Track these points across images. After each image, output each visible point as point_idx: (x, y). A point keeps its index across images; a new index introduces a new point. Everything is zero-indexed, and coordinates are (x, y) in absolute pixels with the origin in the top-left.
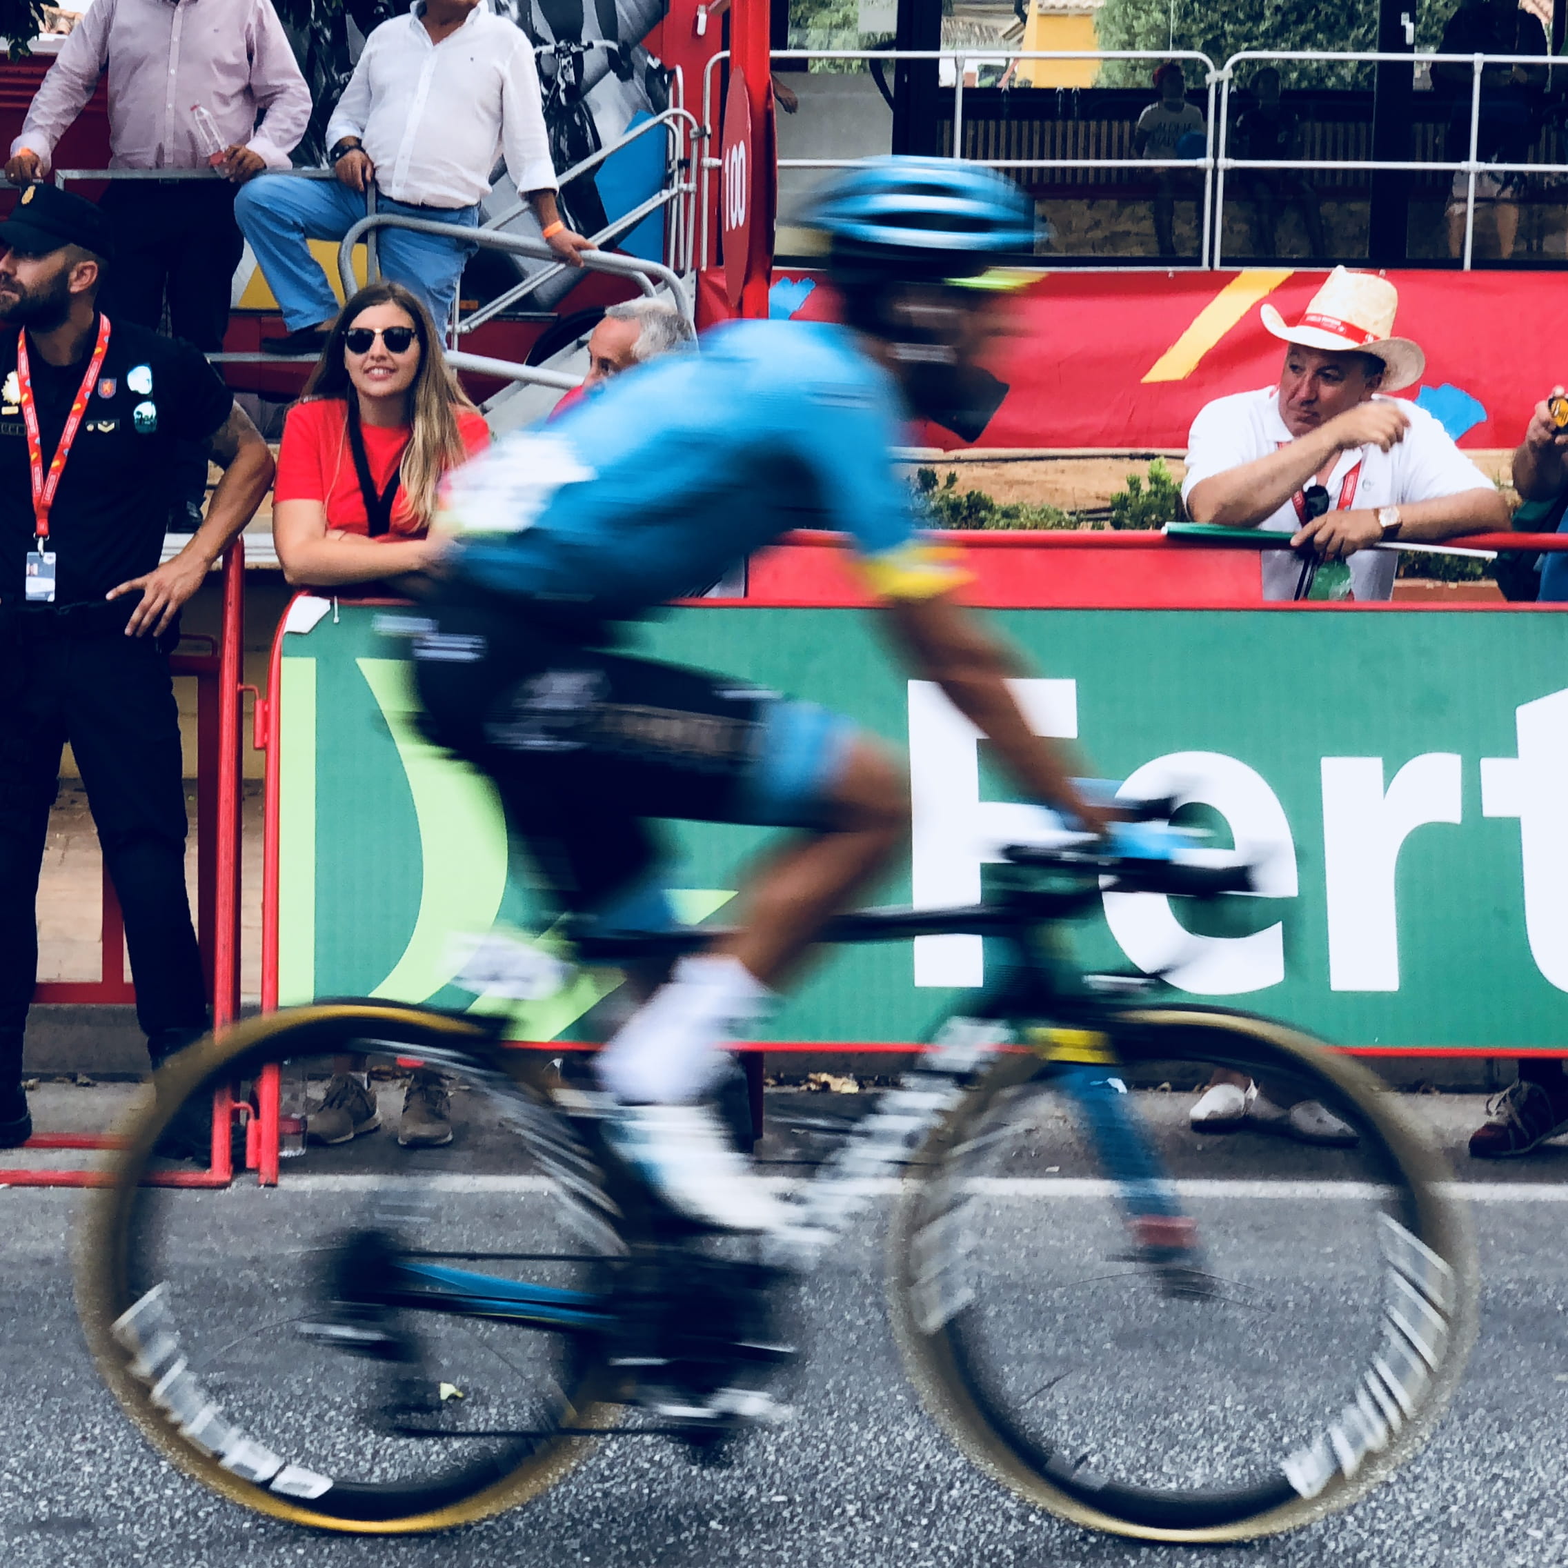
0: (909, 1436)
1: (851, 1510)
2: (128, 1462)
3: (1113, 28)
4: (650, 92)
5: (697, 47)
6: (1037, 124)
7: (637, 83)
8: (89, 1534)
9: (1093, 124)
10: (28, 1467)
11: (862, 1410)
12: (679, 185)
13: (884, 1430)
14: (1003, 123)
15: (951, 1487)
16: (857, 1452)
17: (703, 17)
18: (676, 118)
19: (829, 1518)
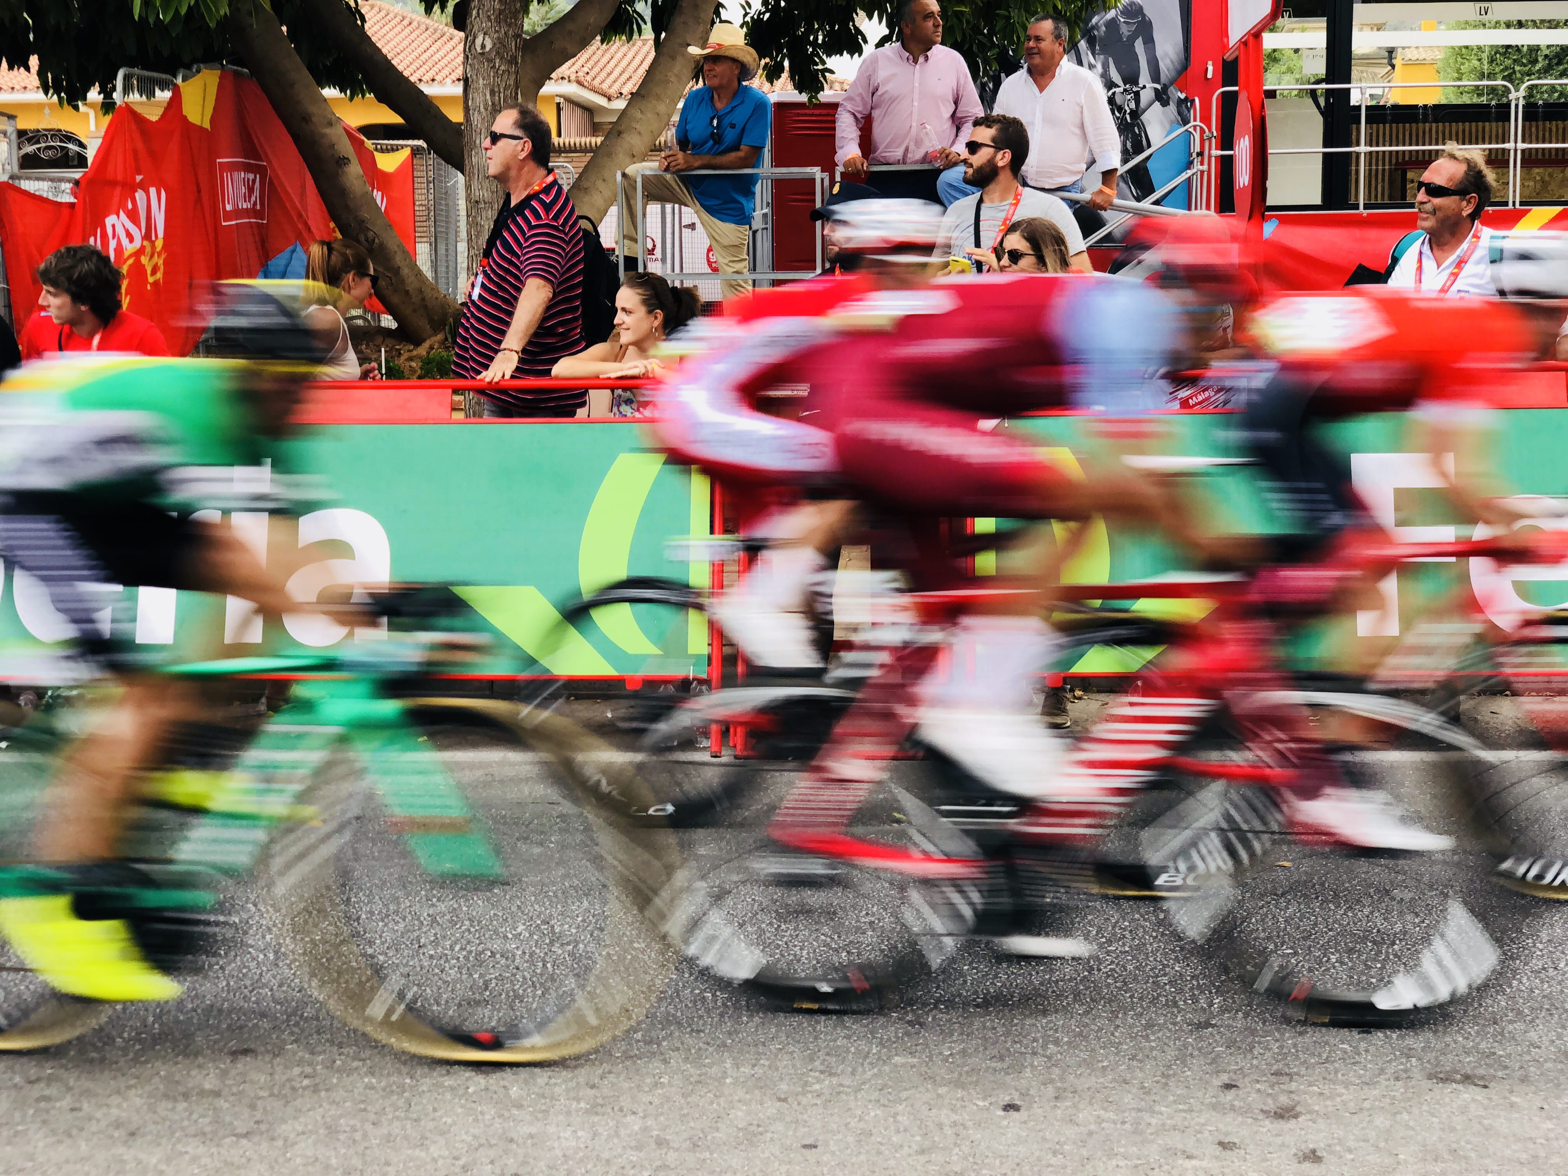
0: (1366, 911)
1: (1333, 958)
3: (1449, 70)
4: (1180, 113)
5: (1208, 86)
6: (1407, 125)
7: (1172, 108)
9: (1440, 124)
10: (834, 933)
11: (1336, 896)
12: (1197, 167)
13: (1350, 908)
14: (1387, 126)
15: (1394, 943)
16: (1334, 922)
17: (1210, 68)
18: (1195, 127)
19: (1320, 963)
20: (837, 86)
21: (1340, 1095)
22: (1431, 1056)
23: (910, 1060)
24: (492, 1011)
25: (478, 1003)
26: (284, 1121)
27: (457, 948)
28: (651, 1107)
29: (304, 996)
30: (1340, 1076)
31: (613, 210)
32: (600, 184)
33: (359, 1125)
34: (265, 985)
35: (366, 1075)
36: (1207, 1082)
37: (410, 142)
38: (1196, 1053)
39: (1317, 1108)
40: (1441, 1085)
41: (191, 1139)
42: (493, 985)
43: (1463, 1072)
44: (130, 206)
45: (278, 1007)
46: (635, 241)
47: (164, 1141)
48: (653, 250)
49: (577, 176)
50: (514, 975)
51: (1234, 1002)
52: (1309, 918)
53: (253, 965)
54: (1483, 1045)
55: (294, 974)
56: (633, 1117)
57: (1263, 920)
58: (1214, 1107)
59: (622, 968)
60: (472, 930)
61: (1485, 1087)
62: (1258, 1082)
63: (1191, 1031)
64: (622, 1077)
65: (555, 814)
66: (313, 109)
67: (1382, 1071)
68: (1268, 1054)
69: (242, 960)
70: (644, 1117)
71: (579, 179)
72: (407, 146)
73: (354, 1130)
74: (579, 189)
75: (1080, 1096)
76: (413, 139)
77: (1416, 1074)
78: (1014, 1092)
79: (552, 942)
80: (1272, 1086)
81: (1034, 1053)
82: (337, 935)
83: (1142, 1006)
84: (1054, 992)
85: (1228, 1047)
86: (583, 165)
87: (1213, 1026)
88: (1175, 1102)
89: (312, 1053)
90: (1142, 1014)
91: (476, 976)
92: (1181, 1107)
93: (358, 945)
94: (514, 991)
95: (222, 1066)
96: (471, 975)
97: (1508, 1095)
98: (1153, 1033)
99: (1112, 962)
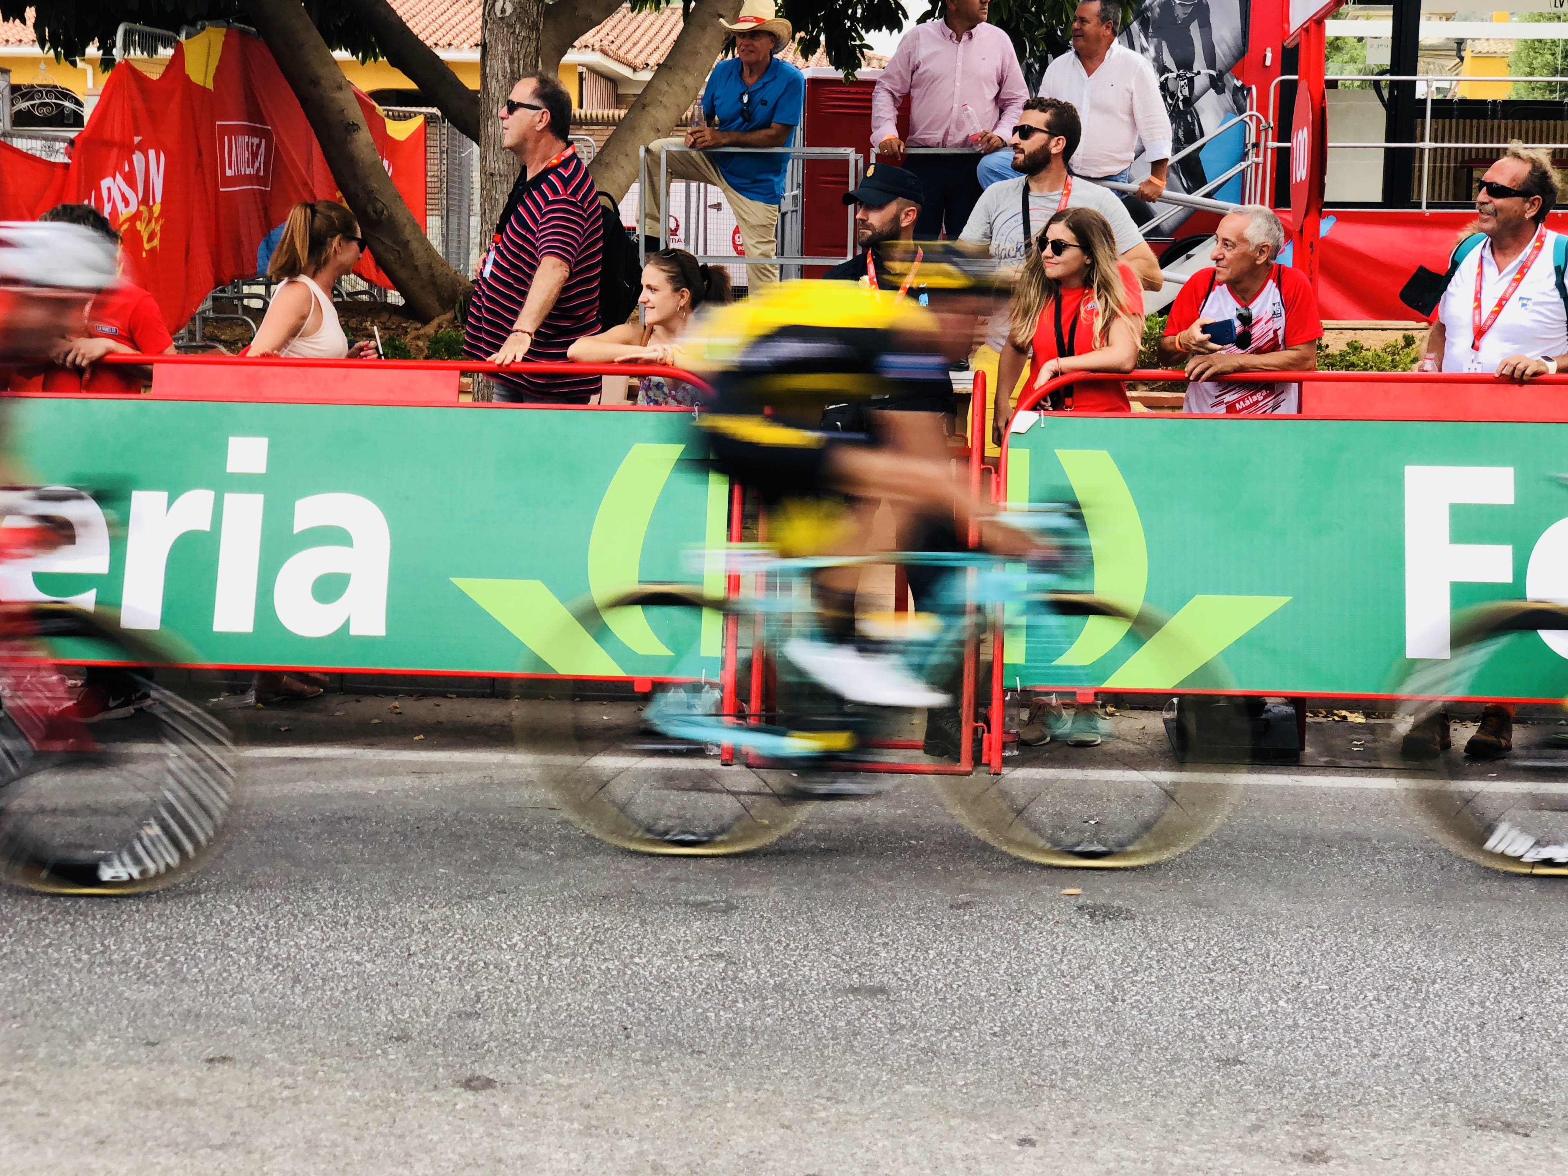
0: (1407, 948)
1: (1370, 996)
2: (909, 951)
3: (1521, 65)
4: (1235, 102)
5: (1266, 73)
6: (1475, 121)
7: (1228, 95)
8: (884, 997)
9: (1510, 121)
10: (846, 953)
11: (1375, 930)
12: (1252, 159)
13: (1389, 943)
14: (1454, 121)
15: (1434, 982)
16: (1373, 958)
17: (1269, 55)
18: (1251, 117)
19: (1356, 1001)
20: (875, 63)
21: (1373, 1139)
22: (1470, 1101)
23: (922, 1089)
24: (483, 1025)
25: (469, 1015)
26: (261, 1132)
27: (449, 957)
28: (648, 1130)
29: (286, 1003)
30: (1373, 1119)
31: (635, 187)
32: (622, 160)
33: (340, 1140)
34: (245, 991)
35: (349, 1087)
36: (1234, 1122)
37: (424, 110)
38: (1222, 1091)
39: (1348, 1152)
40: (1479, 1132)
41: (163, 1150)
42: (486, 997)
43: (1503, 1119)
44: (127, 169)
45: (259, 1014)
46: (657, 220)
47: (134, 1150)
48: (676, 230)
49: (598, 150)
50: (507, 988)
51: (1264, 1039)
52: (1346, 953)
53: (233, 969)
54: (1525, 1091)
55: (277, 980)
56: (628, 1140)
57: (1298, 953)
58: (1241, 1148)
59: (622, 984)
60: (465, 939)
61: (1527, 1135)
62: (1287, 1123)
63: (1218, 1067)
64: (619, 1098)
65: (556, 820)
66: (322, 71)
67: (1418, 1115)
68: (1299, 1094)
69: (222, 963)
70: (640, 1141)
71: (600, 153)
72: (420, 113)
73: (334, 1145)
74: (601, 165)
75: (1099, 1133)
76: (427, 106)
77: (1453, 1118)
78: (1030, 1126)
79: (548, 956)
80: (1301, 1129)
81: (1053, 1086)
82: (323, 940)
83: (1167, 1041)
84: (1075, 1022)
85: (1257, 1086)
86: (605, 138)
87: (1242, 1063)
88: (1199, 1142)
89: (294, 1063)
90: (1167, 1049)
91: (468, 987)
92: (1205, 1147)
93: (345, 952)
94: (507, 1004)
95: (198, 1074)
96: (462, 986)
97: (1549, 1144)
98: (1179, 1069)
99: (1138, 993)
